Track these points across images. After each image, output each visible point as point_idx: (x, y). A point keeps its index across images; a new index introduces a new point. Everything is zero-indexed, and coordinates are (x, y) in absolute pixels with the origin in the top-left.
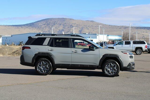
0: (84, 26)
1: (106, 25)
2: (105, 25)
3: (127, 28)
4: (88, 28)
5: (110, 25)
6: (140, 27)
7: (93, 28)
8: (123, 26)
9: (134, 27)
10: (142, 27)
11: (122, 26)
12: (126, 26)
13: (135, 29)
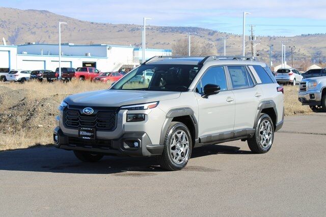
0: (22, 26)
1: (83, 22)
2: (80, 21)
3: (138, 29)
4: (33, 31)
5: (92, 23)
6: (171, 28)
7: (47, 31)
8: (127, 25)
9: (155, 27)
10: (176, 28)
11: (125, 26)
12: (135, 25)
13: (158, 32)
